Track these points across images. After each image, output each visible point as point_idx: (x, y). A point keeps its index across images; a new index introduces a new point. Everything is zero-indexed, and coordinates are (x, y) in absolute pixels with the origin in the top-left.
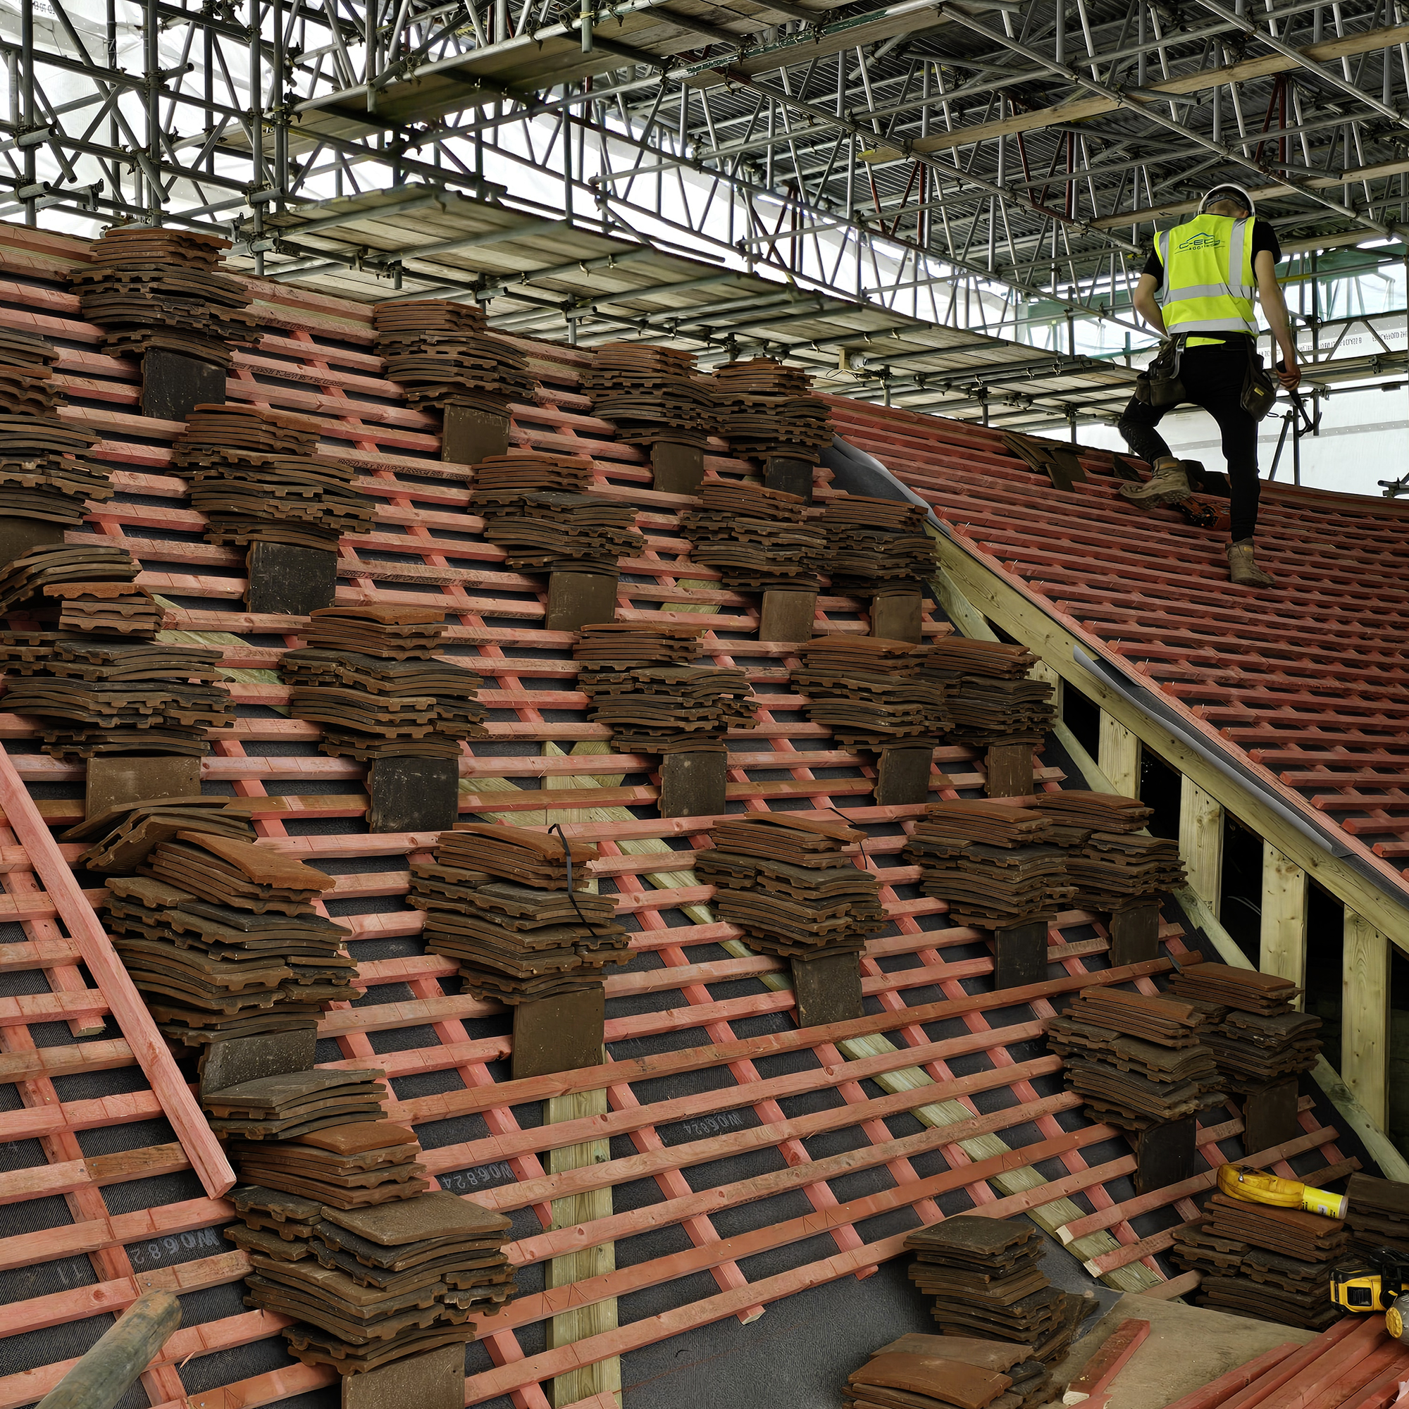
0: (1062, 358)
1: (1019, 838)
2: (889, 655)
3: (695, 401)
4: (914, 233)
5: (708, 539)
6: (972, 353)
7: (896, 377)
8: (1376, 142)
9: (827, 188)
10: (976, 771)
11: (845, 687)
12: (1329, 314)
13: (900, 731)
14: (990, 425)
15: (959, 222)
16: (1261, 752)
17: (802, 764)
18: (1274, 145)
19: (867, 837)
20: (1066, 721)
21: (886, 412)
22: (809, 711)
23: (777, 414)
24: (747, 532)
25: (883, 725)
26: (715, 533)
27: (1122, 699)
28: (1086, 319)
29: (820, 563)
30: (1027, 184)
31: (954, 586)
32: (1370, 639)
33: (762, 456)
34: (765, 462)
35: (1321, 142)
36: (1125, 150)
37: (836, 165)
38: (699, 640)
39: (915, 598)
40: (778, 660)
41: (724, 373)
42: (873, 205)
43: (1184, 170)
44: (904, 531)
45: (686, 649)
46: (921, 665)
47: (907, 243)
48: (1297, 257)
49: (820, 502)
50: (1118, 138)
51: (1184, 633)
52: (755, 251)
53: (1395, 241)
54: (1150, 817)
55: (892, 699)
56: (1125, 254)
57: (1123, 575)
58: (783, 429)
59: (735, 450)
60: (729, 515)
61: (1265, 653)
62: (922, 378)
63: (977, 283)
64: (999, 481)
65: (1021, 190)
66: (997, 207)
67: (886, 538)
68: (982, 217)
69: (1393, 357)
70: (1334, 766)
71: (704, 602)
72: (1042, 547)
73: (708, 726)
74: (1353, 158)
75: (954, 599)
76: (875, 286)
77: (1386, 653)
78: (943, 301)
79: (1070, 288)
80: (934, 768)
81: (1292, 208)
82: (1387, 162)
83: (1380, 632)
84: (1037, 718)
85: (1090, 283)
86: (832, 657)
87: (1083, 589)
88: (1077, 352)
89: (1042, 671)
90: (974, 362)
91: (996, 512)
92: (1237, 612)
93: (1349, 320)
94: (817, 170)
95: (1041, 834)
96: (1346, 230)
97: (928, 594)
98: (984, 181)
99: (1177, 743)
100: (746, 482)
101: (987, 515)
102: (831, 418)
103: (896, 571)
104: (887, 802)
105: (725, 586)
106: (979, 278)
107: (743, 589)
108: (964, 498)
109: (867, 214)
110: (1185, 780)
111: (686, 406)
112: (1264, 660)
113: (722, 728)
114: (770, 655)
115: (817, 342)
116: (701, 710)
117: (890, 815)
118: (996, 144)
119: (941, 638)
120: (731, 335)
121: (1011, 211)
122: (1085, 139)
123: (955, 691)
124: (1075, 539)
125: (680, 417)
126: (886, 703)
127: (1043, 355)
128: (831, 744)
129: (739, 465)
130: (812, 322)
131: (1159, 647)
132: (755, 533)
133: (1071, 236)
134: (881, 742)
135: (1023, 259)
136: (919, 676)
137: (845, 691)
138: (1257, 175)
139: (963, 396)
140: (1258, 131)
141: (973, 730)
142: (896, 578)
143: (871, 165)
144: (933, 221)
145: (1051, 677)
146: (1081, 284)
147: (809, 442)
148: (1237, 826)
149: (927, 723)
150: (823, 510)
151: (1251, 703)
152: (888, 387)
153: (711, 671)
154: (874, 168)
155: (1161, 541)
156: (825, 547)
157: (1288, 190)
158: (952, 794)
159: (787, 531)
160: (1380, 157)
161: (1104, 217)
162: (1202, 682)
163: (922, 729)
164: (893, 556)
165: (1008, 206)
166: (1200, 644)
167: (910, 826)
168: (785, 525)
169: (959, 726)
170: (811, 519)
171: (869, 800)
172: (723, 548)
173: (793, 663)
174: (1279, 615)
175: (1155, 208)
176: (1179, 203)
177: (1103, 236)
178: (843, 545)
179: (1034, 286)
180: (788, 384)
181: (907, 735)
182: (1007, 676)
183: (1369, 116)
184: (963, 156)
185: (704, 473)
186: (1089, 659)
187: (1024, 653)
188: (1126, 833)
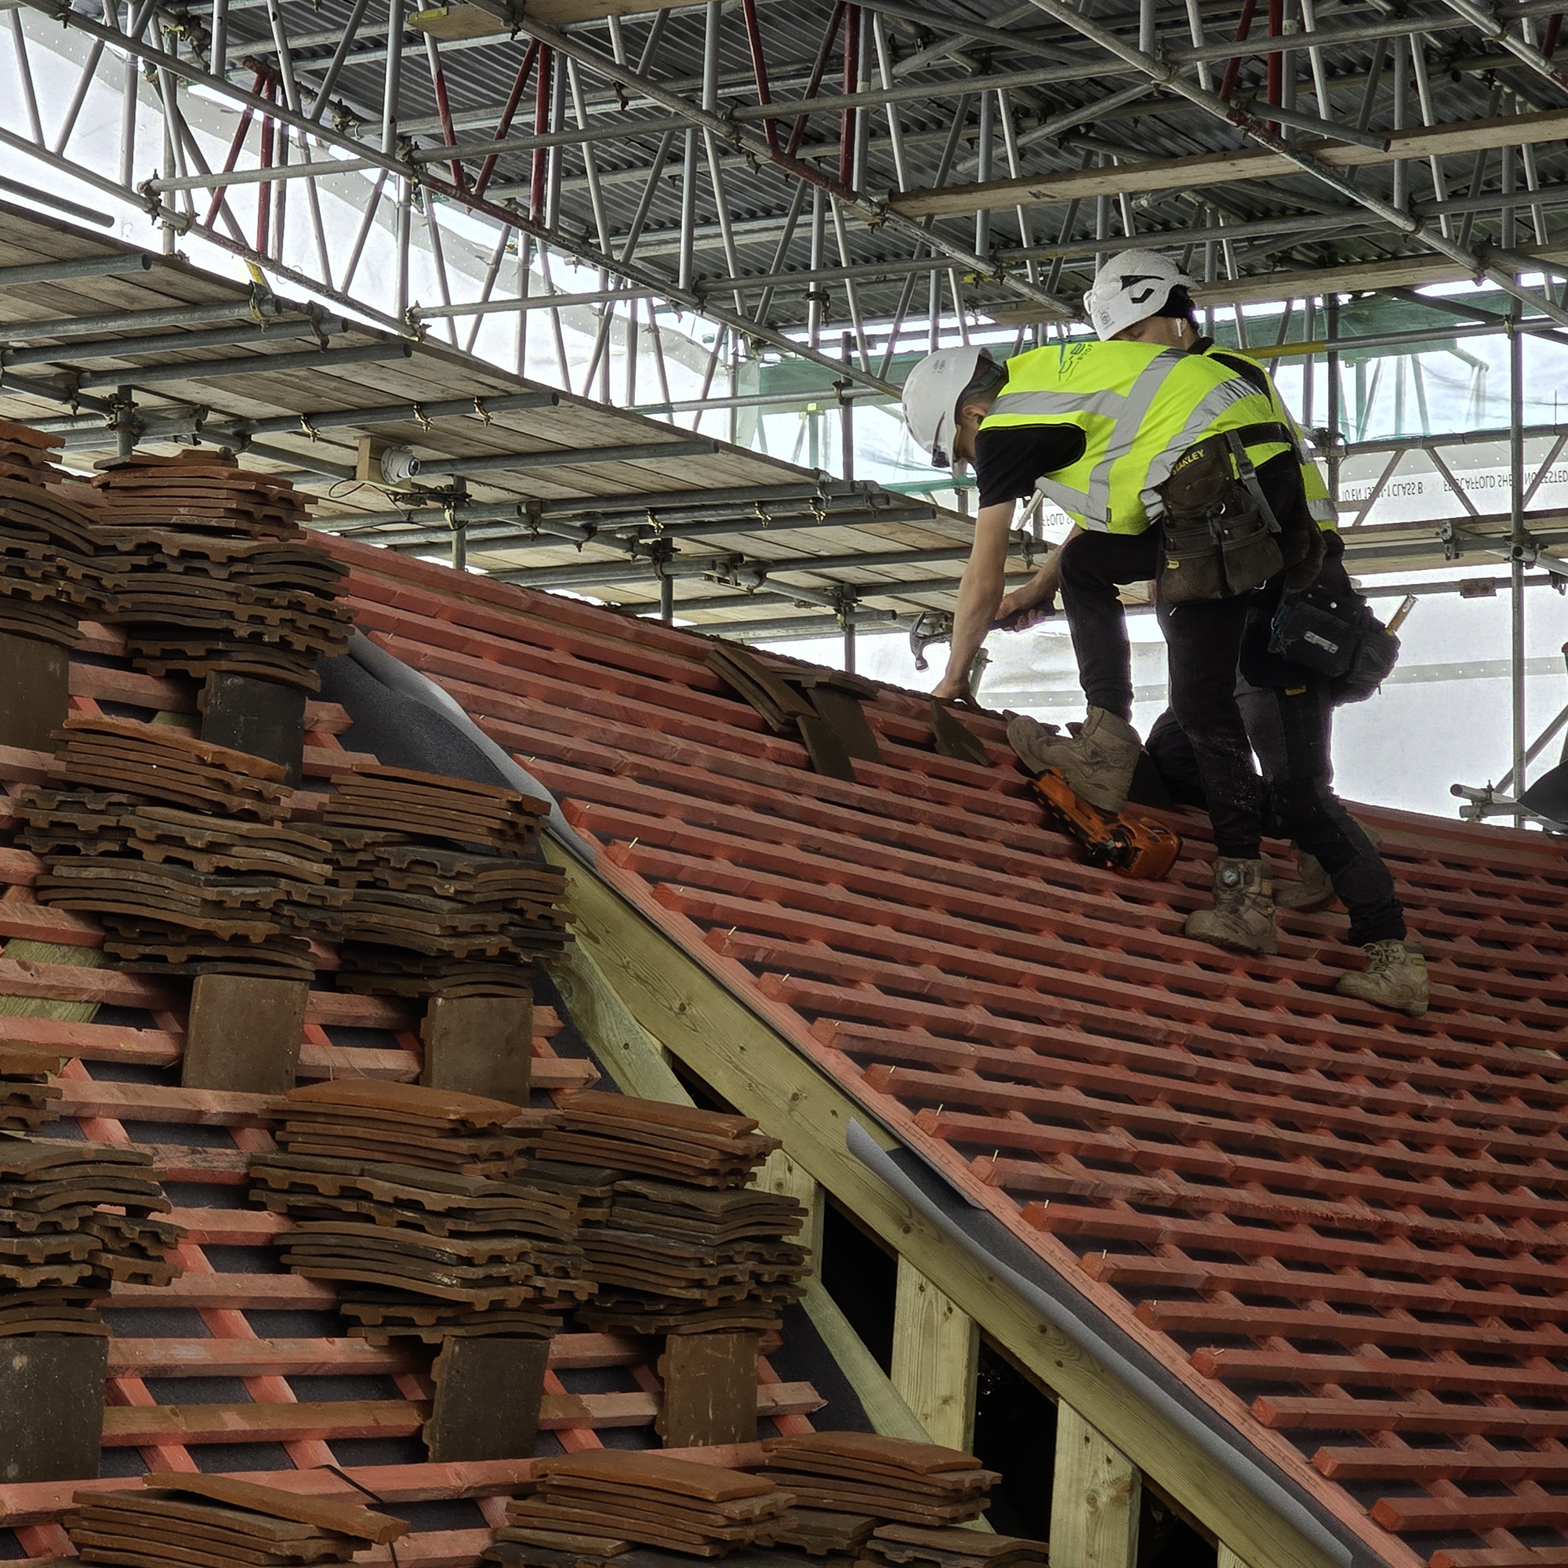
0: (829, 485)
1: (727, 1534)
2: (463, 1128)
3: (55, 540)
4: (524, 195)
5: (75, 851)
6: (642, 462)
7: (480, 505)
8: (1456, 77)
9: (340, 81)
10: (639, 1389)
11: (366, 1196)
12: (1361, 429)
13: (482, 1298)
14: (677, 622)
15: (620, 178)
16: (1217, 1355)
17: (270, 1367)
18: (1258, 68)
19: (405, 1532)
20: (826, 1281)
21: (456, 583)
22: (286, 1249)
23: (232, 577)
24: (163, 839)
25: (445, 1284)
26: (91, 837)
27: (943, 1236)
28: (878, 404)
29: (316, 915)
30: (762, 108)
31: (601, 980)
32: (1433, 1119)
33: (195, 669)
34: (201, 682)
35: (1350, 69)
36: (964, 52)
37: (362, 33)
38: (53, 1081)
39: (518, 1002)
40: (222, 1132)
41: (118, 480)
42: (438, 126)
43: (1079, 105)
44: (497, 853)
45: (24, 1100)
46: (528, 1152)
47: (508, 216)
48: (1299, 305)
49: (317, 779)
50: (947, 26)
51: (1070, 1096)
52: (180, 207)
53: (1489, 285)
54: (994, 1492)
55: (466, 1226)
56: (960, 273)
57: (952, 966)
58: (243, 613)
59: (138, 653)
60: (122, 798)
61: (1228, 1143)
62: (534, 510)
63: (653, 310)
64: (702, 749)
65: (749, 120)
66: (698, 154)
67: (459, 867)
68: (666, 172)
69: (1483, 528)
70: (1359, 1387)
71: (62, 994)
72: (789, 900)
73: (69, 1276)
74: (1411, 107)
75: (600, 1007)
76: (438, 301)
77: (1463, 1149)
78: (581, 344)
79: (847, 335)
80: (551, 1381)
81: (1293, 202)
82: (1476, 122)
83: (1451, 1104)
84: (769, 1273)
85: (886, 328)
86: (339, 1130)
87: (869, 995)
88: (858, 476)
89: (781, 1174)
90: (646, 482)
91: (694, 818)
92: (1174, 1054)
93: (1399, 445)
94: (319, 40)
95: (770, 1527)
96: (1396, 257)
97: (547, 995)
98: (672, 95)
99: (1051, 1333)
100: (159, 727)
101: (673, 824)
102: (346, 593)
103: (479, 941)
104: (449, 1455)
105: (110, 961)
106: (657, 302)
107: (150, 968)
108: (625, 784)
109: (425, 145)
110: (1064, 1414)
111: (36, 551)
112: (1225, 1157)
113: (98, 1282)
114: (205, 1121)
115: (310, 417)
116: (54, 1240)
117: (455, 1483)
118: (700, 18)
119: (571, 1095)
120: (126, 391)
121: (729, 163)
122: (883, 24)
123: (598, 1213)
124: (855, 885)
125: (21, 573)
126: (454, 1234)
127: (790, 477)
128: (333, 1323)
129: (145, 688)
130: (303, 373)
131: (1018, 1124)
132: (179, 842)
133: (851, 226)
134: (441, 1322)
135: (752, 267)
136: (525, 1176)
137: (366, 1207)
138: (1224, 127)
139: (619, 554)
140: (1226, 37)
141: (633, 1298)
142: (478, 956)
143: (435, 41)
144: (565, 172)
145: (799, 1187)
146: (869, 330)
147: (300, 643)
148: (1167, 1512)
149: (539, 1282)
150: (324, 798)
151: (1199, 1250)
152: (460, 526)
153: (79, 1152)
154: (441, 47)
155: (1029, 896)
156: (330, 882)
157: (1284, 164)
158: (586, 1438)
159: (247, 840)
160: (1464, 110)
161: (918, 192)
162: (1103, 1202)
163: (530, 1294)
164: (471, 907)
165: (722, 152)
166: (1101, 1121)
167: (498, 1508)
168: (245, 827)
169: (606, 1289)
170: (300, 815)
171: (412, 1449)
172: (107, 873)
173: (255, 1141)
174: (1258, 1063)
175: (1022, 181)
176: (1069, 174)
177: (917, 233)
178: (366, 877)
179: (772, 326)
180: (260, 512)
181: (496, 1306)
182: (709, 1182)
183: (1444, 24)
184: (632, 36)
185: (69, 701)
186: (878, 1146)
187: (745, 1133)
188: (945, 1526)
